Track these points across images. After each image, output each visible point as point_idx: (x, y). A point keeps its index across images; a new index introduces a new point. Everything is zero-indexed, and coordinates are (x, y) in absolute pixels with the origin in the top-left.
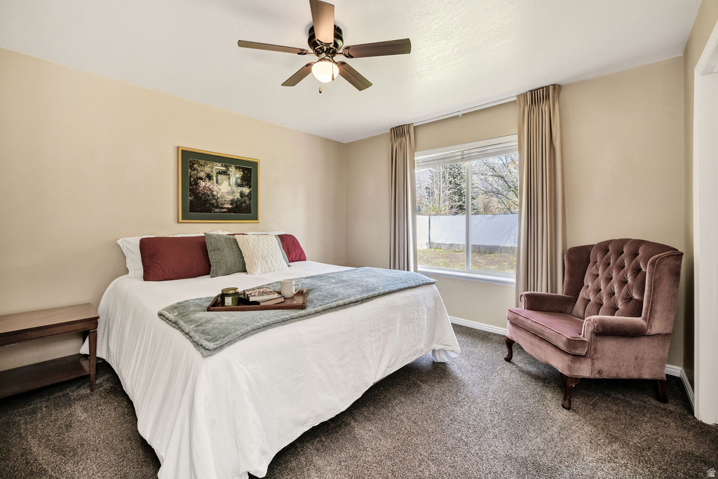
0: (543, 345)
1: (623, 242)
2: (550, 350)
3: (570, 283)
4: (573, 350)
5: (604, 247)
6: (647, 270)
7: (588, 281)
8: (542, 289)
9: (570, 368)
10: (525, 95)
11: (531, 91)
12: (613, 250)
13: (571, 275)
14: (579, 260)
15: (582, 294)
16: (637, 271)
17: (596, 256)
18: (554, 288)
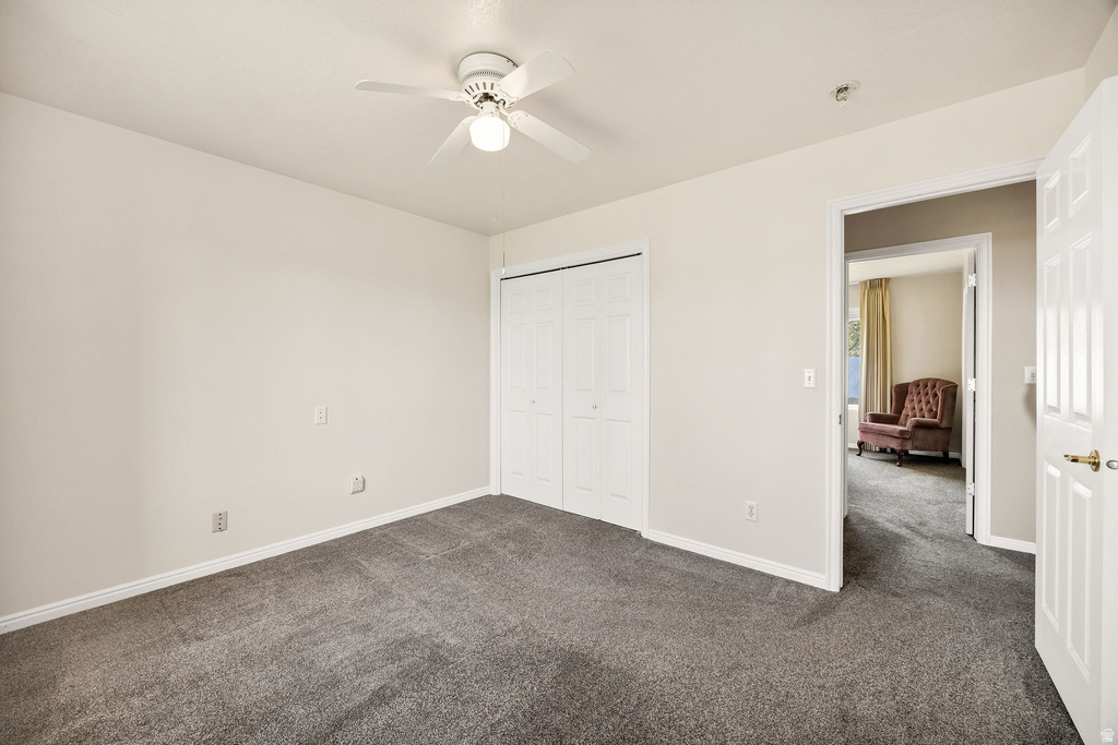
0: (885, 438)
1: (929, 380)
2: (889, 439)
3: (896, 407)
4: (902, 436)
5: (917, 384)
6: (939, 394)
7: (908, 404)
8: (878, 411)
9: (901, 445)
10: (865, 282)
11: (870, 281)
12: (923, 385)
13: (897, 401)
14: (902, 392)
15: (904, 412)
16: (936, 395)
17: (912, 389)
18: (885, 410)
